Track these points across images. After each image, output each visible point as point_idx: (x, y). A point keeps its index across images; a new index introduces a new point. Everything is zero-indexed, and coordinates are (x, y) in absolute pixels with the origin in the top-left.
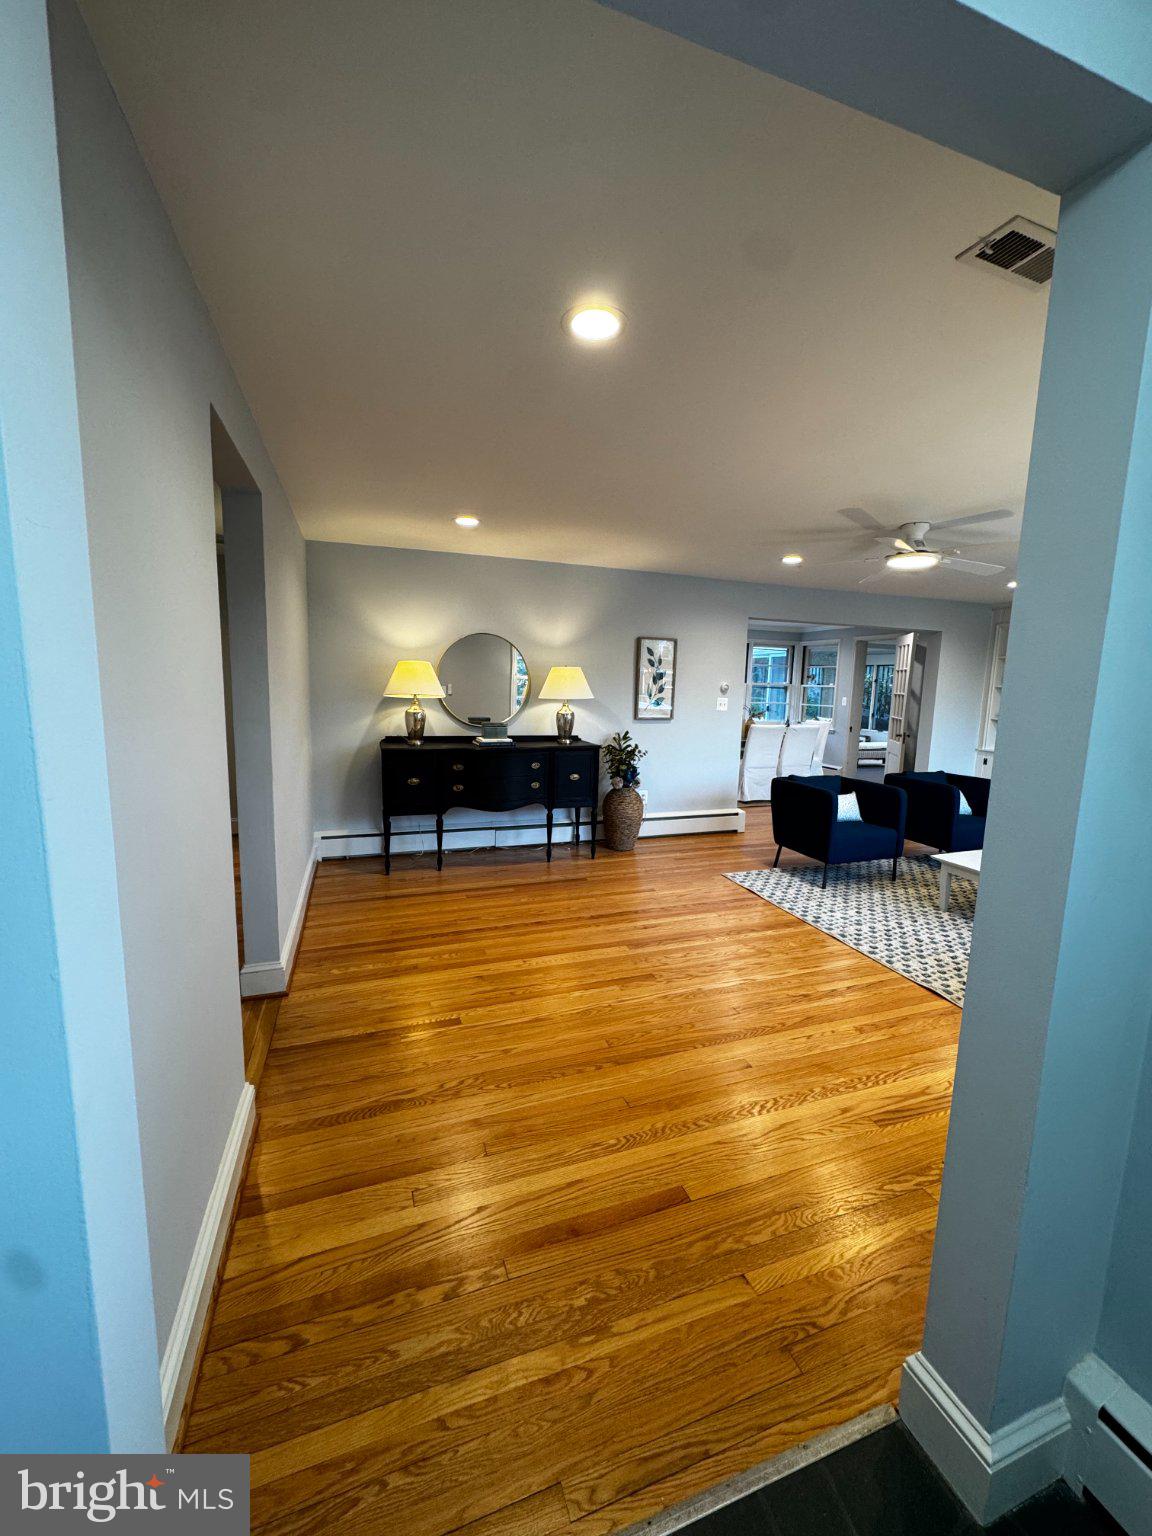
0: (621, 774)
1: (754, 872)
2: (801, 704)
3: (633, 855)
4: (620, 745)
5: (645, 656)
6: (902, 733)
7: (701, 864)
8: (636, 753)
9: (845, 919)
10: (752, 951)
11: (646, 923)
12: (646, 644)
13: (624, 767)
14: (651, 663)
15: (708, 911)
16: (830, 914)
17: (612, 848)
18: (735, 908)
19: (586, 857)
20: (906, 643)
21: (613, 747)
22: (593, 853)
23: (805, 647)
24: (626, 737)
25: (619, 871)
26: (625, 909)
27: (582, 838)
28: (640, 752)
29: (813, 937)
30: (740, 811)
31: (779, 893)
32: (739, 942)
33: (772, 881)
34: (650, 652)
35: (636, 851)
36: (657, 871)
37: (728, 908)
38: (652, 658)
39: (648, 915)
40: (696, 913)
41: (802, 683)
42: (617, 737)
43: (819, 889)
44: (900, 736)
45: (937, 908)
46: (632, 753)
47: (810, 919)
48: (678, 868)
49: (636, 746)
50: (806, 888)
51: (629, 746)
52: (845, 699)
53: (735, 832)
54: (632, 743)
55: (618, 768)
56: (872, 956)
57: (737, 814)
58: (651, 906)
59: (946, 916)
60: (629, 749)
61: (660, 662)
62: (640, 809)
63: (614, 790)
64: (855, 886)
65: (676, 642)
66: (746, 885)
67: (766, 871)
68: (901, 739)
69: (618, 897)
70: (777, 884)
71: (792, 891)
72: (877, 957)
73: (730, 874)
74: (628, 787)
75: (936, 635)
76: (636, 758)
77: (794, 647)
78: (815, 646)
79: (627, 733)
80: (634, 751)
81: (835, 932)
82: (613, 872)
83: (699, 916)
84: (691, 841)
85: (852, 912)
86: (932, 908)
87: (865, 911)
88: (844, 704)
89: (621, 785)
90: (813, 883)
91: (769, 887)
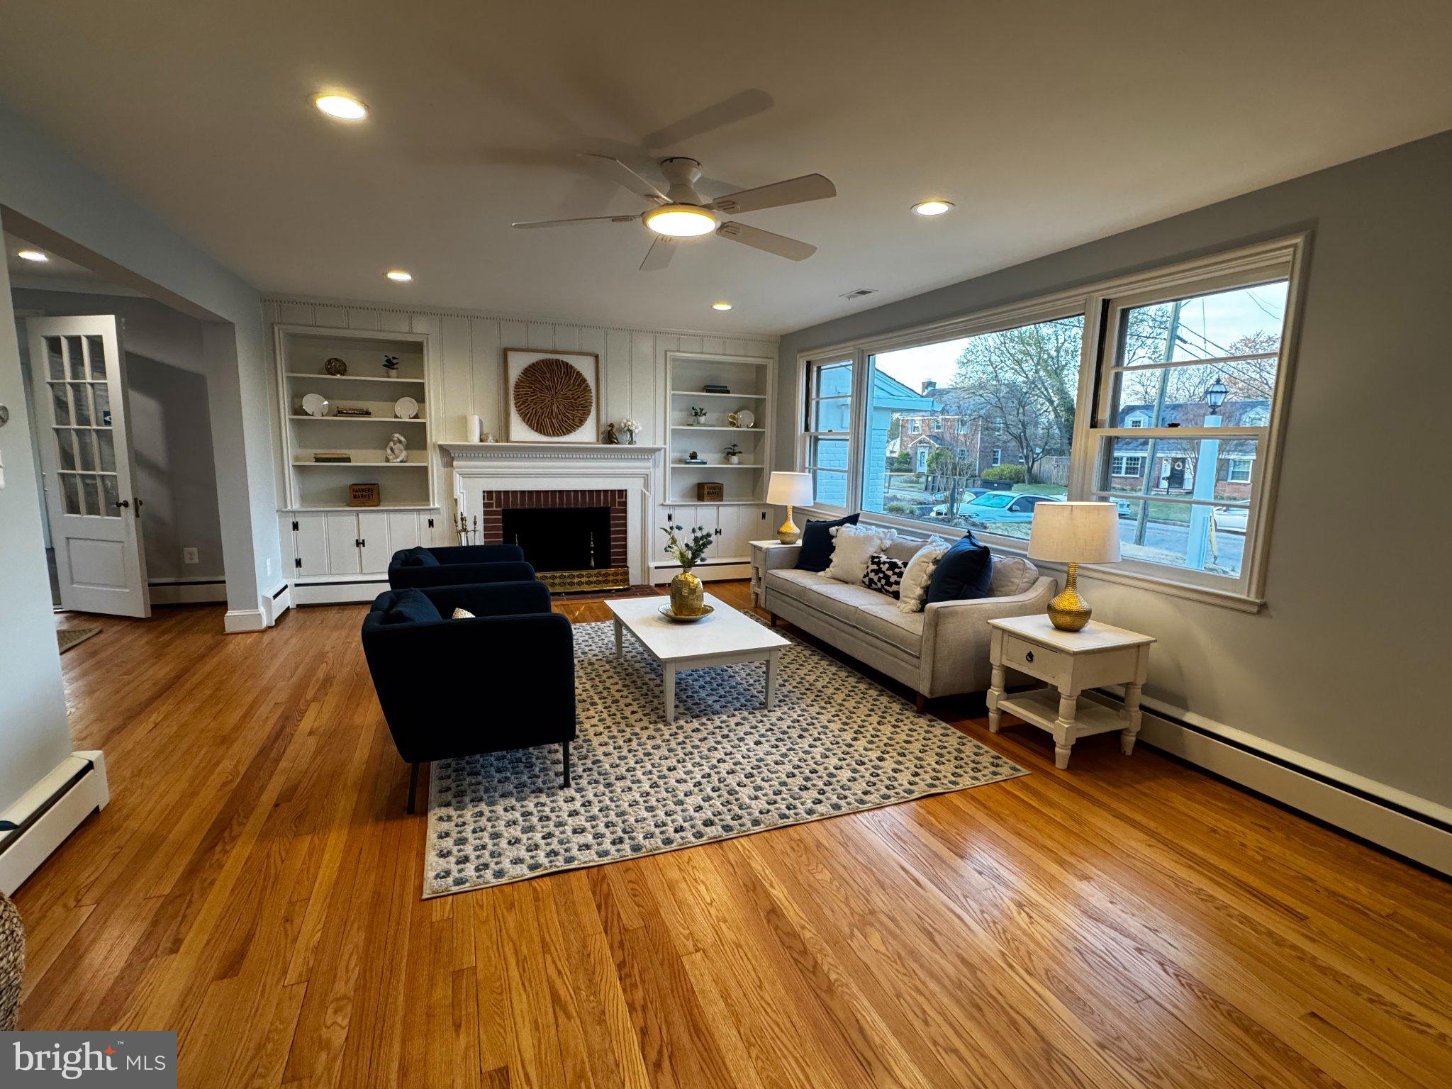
6: (125, 498)
20: (83, 332)
44: (124, 505)
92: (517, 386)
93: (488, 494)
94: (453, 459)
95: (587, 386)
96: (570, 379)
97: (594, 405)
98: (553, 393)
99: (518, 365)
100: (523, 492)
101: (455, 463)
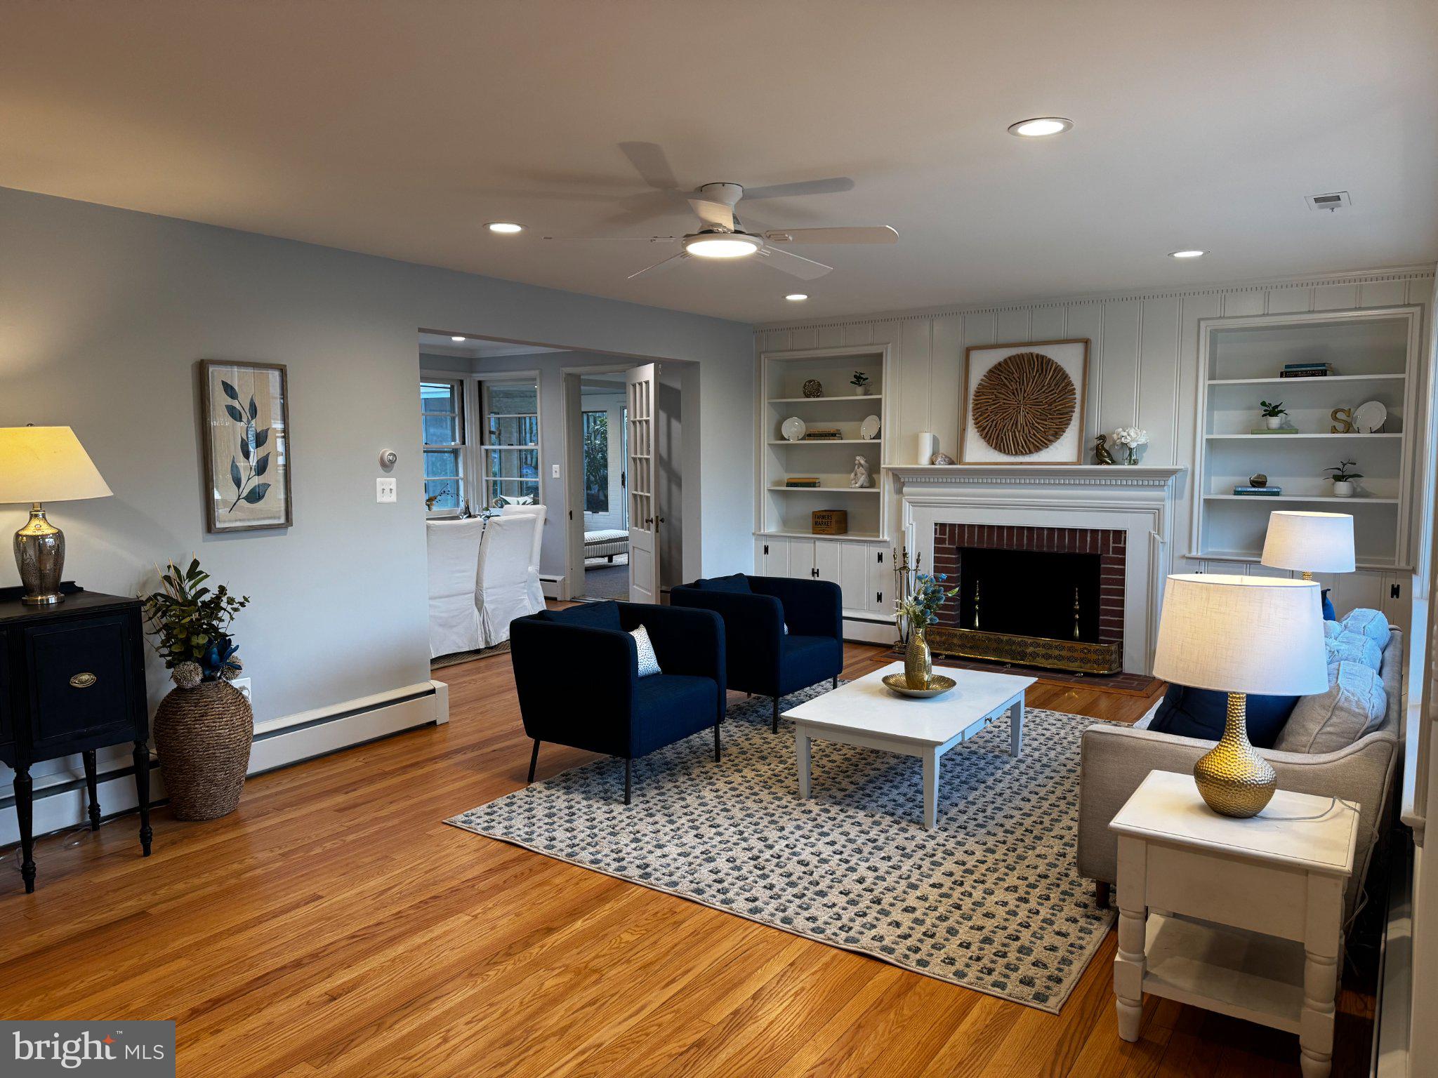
0: (196, 654)
1: (501, 801)
2: (484, 478)
3: (238, 823)
4: (182, 590)
5: (219, 399)
6: (653, 516)
7: (393, 808)
8: (224, 604)
9: (686, 855)
10: (566, 978)
11: (328, 985)
12: (217, 375)
13: (202, 640)
14: (235, 414)
15: (450, 913)
16: (659, 852)
17: (188, 819)
18: (497, 889)
19: (125, 856)
20: (643, 379)
21: (167, 598)
22: (146, 839)
23: (480, 383)
24: (194, 572)
25: (221, 873)
26: (271, 964)
27: (105, 811)
28: (231, 601)
29: (653, 908)
30: (437, 684)
31: (560, 834)
32: (535, 965)
33: (540, 812)
34: (229, 390)
35: (243, 812)
36: (310, 846)
37: (483, 895)
38: (236, 404)
39: (326, 962)
40: (427, 924)
41: (482, 443)
42: (172, 573)
43: (621, 808)
44: (652, 521)
45: (795, 794)
46: (213, 607)
47: (633, 872)
48: (351, 830)
49: (222, 590)
50: (600, 810)
51: (205, 591)
52: (556, 467)
53: (432, 724)
54: (212, 586)
55: (186, 641)
56: (757, 917)
57: (433, 691)
58: (328, 938)
59: (811, 805)
60: (206, 597)
61: (254, 411)
62: (247, 722)
63: (179, 691)
64: (670, 785)
65: (283, 371)
66: (498, 832)
67: (521, 793)
68: (653, 526)
69: (242, 938)
70: (550, 816)
71: (580, 823)
72: (765, 916)
73: (461, 817)
74: (213, 678)
75: (690, 368)
76: (226, 616)
77: (462, 382)
78: (496, 380)
79: (195, 563)
80: (218, 599)
81: (685, 888)
82: (206, 878)
83: (438, 930)
84: (352, 762)
85: (689, 839)
86: (789, 797)
87: (708, 832)
88: (556, 475)
89: (198, 679)
90: (607, 799)
91: (540, 827)
92: (979, 393)
93: (941, 527)
94: (903, 484)
95: (1070, 383)
96: (1045, 377)
97: (1077, 409)
98: (1021, 398)
99: (982, 365)
100: (981, 527)
101: (905, 490)
